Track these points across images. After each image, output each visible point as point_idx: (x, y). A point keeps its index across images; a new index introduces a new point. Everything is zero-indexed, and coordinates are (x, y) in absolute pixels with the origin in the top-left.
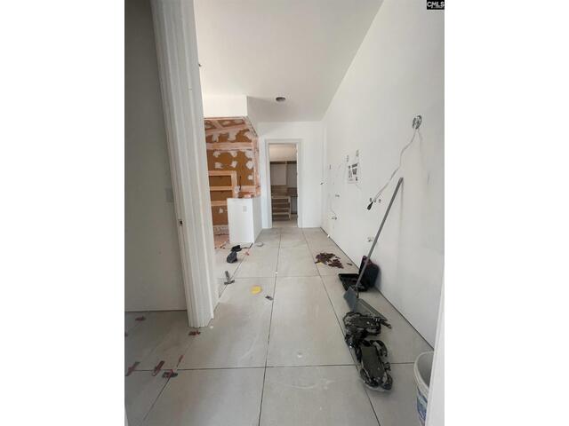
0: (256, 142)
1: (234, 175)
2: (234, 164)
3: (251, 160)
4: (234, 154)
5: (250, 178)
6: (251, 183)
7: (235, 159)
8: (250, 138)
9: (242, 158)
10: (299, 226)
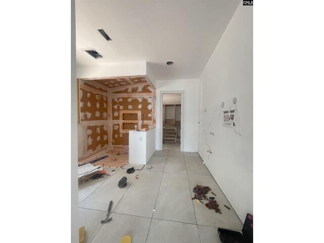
0: (155, 93)
1: (139, 114)
2: (140, 106)
3: (151, 104)
4: (140, 100)
5: (150, 115)
6: (150, 119)
7: (141, 103)
8: (151, 90)
9: (145, 103)
10: (182, 151)
